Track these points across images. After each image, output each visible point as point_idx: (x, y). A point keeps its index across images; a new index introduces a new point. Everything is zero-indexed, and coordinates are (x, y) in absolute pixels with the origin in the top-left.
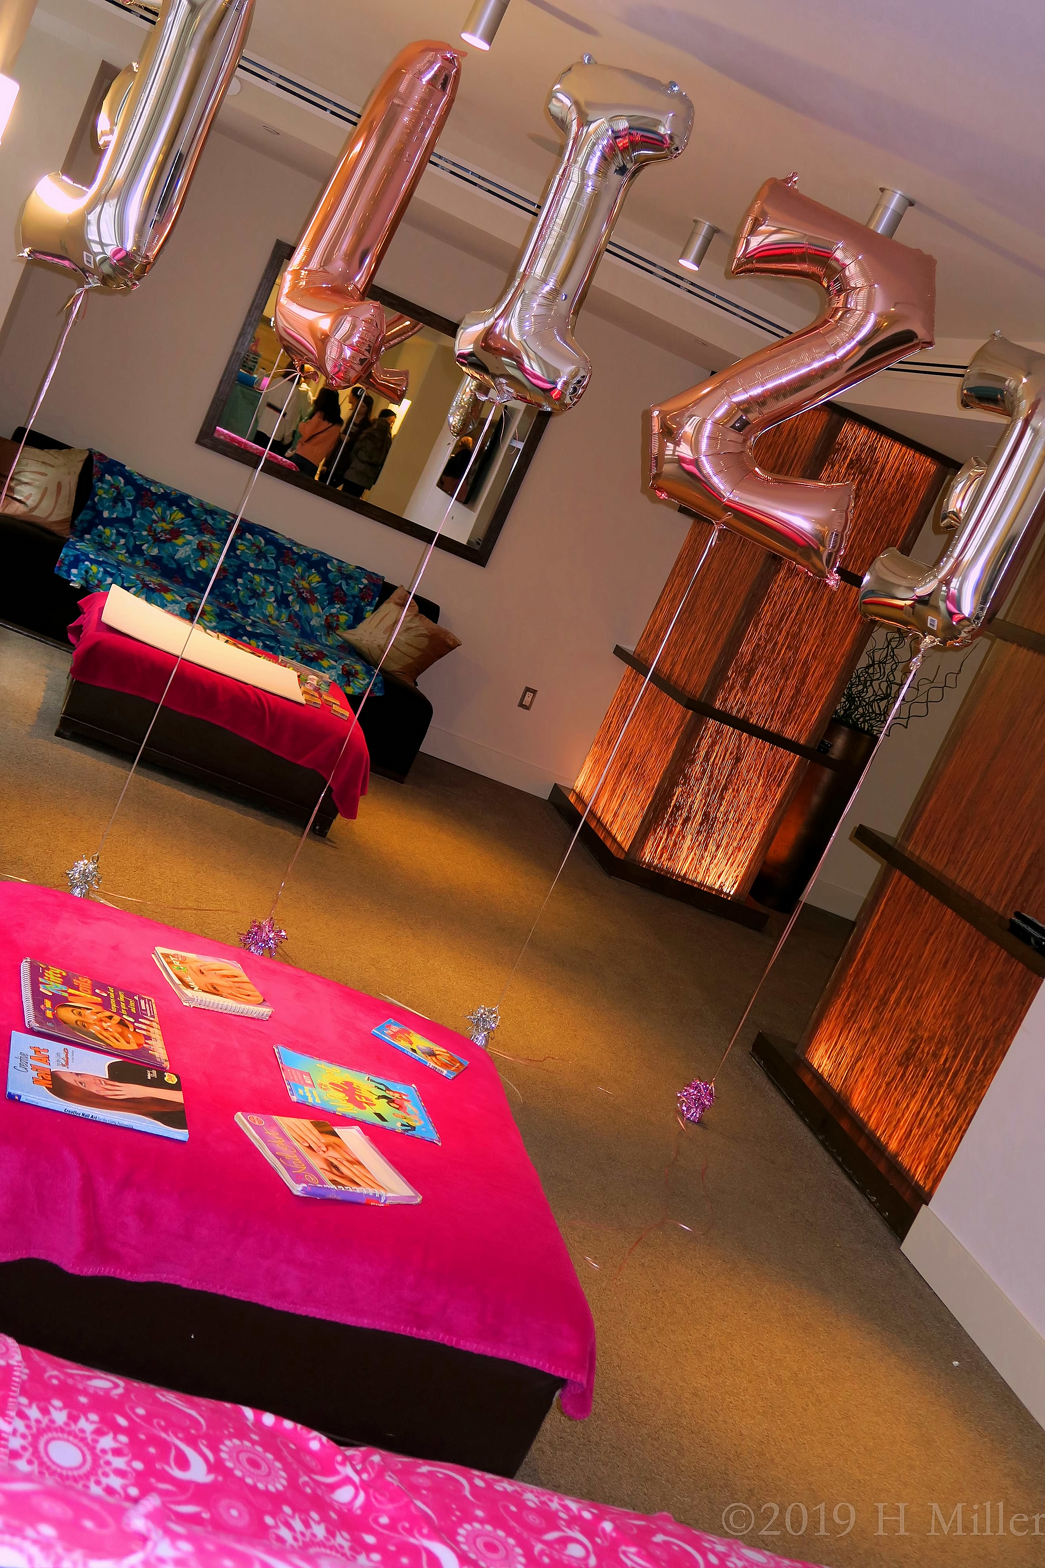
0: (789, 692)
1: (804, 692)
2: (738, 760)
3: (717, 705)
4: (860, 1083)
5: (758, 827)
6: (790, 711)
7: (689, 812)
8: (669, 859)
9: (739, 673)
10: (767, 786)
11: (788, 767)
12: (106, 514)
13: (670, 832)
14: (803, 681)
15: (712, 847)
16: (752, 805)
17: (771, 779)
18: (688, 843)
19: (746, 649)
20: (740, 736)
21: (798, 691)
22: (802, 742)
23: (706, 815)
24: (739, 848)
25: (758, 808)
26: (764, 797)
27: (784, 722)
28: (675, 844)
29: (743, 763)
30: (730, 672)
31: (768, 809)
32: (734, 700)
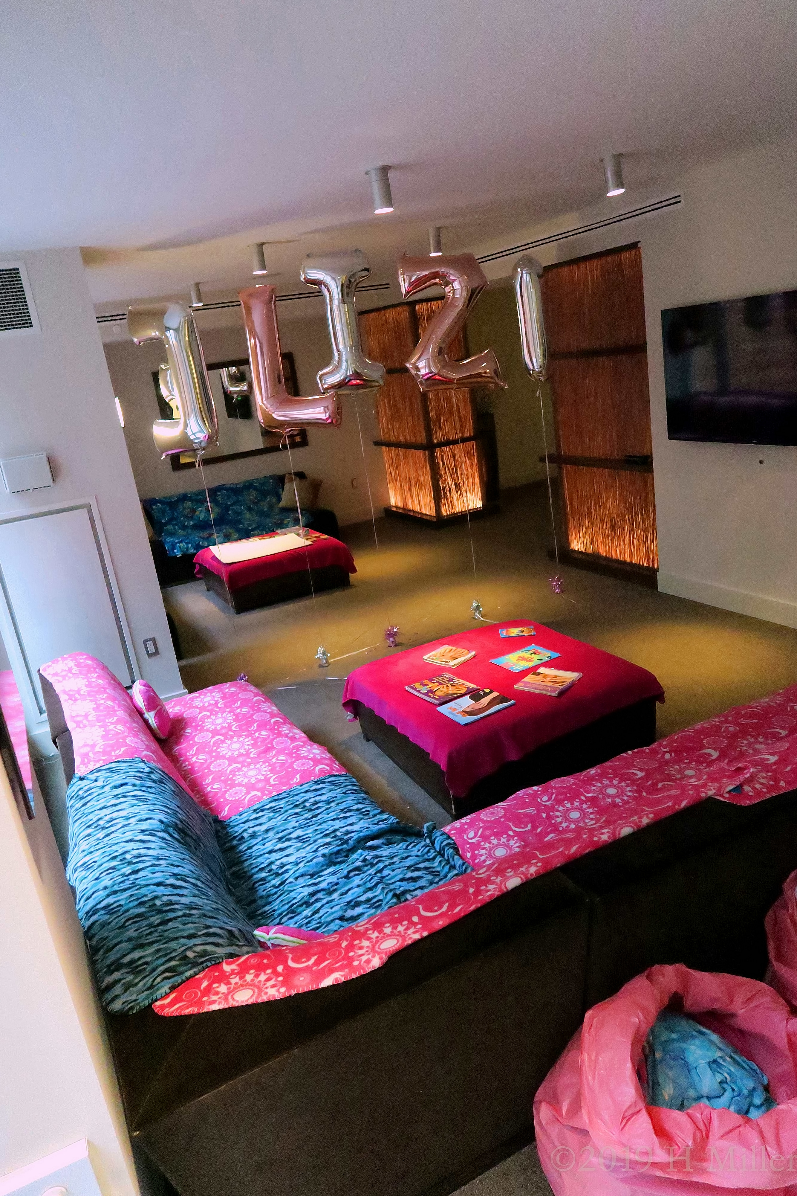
0: (457, 420)
1: (462, 416)
2: (454, 456)
3: (435, 442)
4: (599, 545)
5: (476, 476)
6: (461, 426)
7: (449, 487)
8: (452, 509)
9: (436, 425)
10: (470, 459)
11: (473, 447)
12: (163, 521)
13: (447, 499)
14: (459, 412)
15: (464, 494)
16: (469, 469)
17: (470, 456)
18: (455, 499)
19: (432, 414)
20: (450, 447)
21: (460, 417)
22: (472, 435)
23: (456, 484)
24: (474, 488)
25: (472, 469)
26: (471, 464)
27: (462, 431)
28: (451, 502)
29: (457, 457)
30: (432, 427)
31: (475, 467)
32: (439, 436)
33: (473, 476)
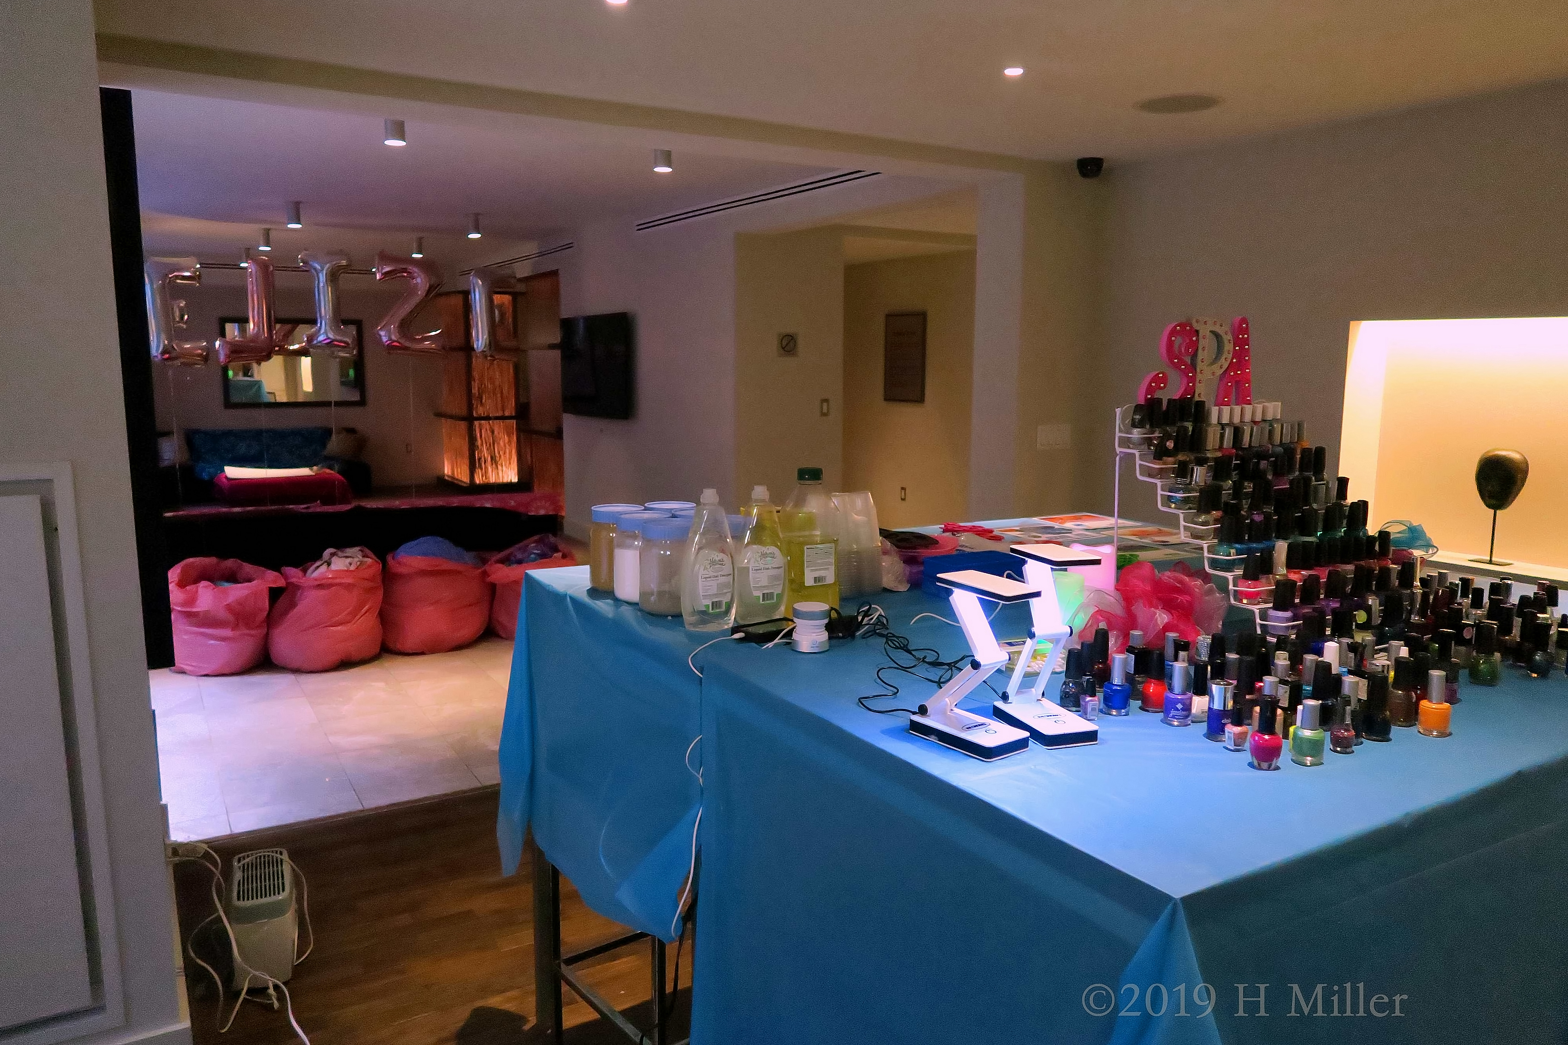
0: (499, 399)
1: (505, 397)
2: (493, 432)
3: (475, 415)
5: (514, 451)
6: (503, 406)
7: (485, 459)
8: (486, 479)
9: (477, 401)
10: (509, 436)
11: (513, 426)
13: (481, 469)
14: (502, 393)
15: (500, 467)
16: (507, 446)
17: (509, 433)
18: (490, 469)
19: (475, 391)
20: (489, 422)
21: (502, 397)
22: (514, 415)
23: (492, 458)
24: (510, 463)
25: (509, 446)
26: (510, 442)
27: (503, 411)
28: (485, 472)
29: (495, 433)
30: (473, 402)
31: (513, 444)
32: (480, 411)
33: (510, 453)
